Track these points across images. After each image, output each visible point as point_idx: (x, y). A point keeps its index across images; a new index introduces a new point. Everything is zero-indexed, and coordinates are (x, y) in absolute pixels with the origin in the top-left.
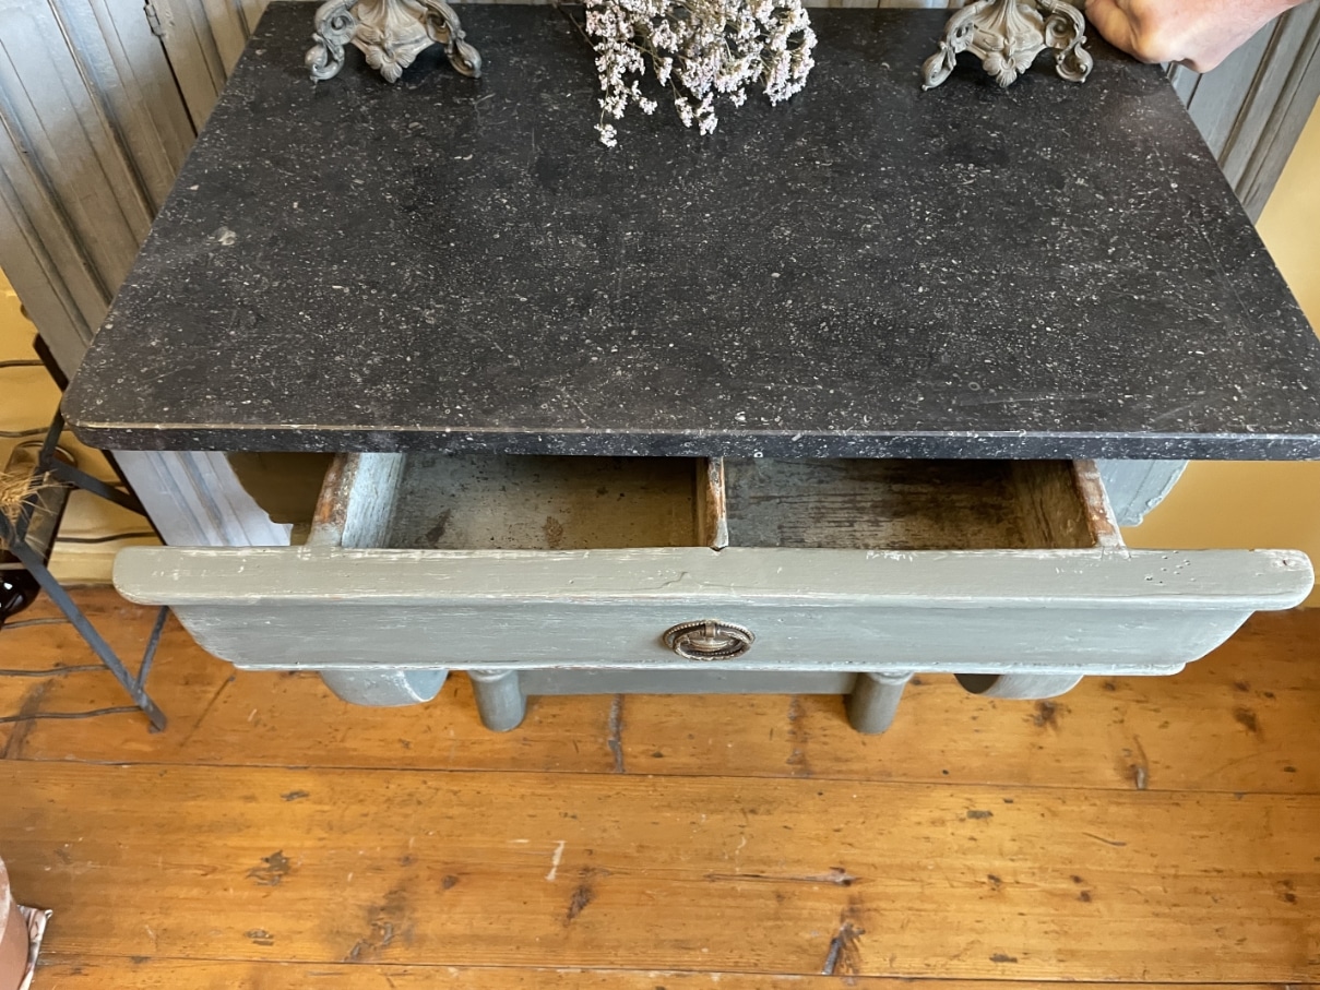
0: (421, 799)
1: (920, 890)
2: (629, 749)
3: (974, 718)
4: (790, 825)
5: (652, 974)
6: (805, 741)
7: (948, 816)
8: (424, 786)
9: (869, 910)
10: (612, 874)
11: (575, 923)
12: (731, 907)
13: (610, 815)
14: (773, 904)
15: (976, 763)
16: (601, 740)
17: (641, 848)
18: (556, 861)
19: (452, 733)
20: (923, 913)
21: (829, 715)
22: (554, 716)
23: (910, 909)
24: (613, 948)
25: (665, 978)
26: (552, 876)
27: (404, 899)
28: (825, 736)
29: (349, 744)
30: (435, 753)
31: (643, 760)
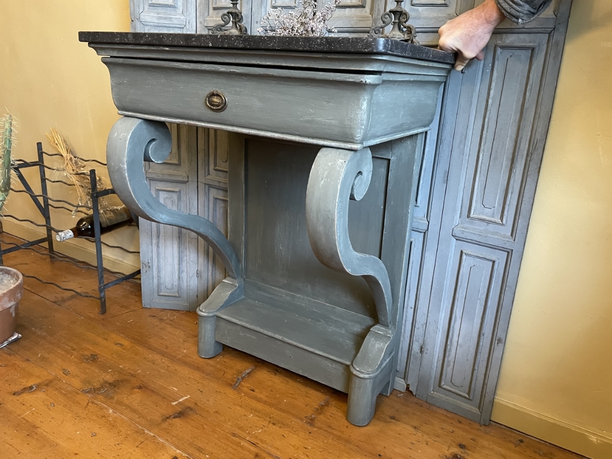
0: (155, 363)
2: (243, 384)
4: (285, 436)
5: (178, 451)
6: (319, 414)
8: (160, 360)
11: (167, 421)
12: (233, 448)
13: (215, 397)
14: (251, 456)
16: (235, 376)
17: (216, 412)
18: (181, 400)
19: (185, 351)
21: (338, 410)
22: (225, 363)
24: (173, 436)
25: (182, 455)
26: (174, 403)
27: (119, 384)
28: (331, 416)
29: (150, 340)
30: (174, 354)
31: (245, 389)
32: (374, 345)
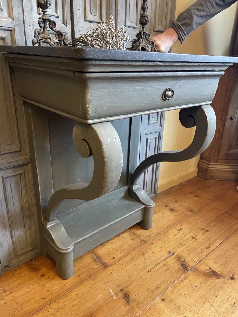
0: (62, 307)
1: (185, 247)
2: (106, 261)
3: (163, 217)
4: (153, 252)
5: (158, 298)
6: (140, 237)
7: (176, 233)
8: (60, 304)
9: (181, 256)
10: (128, 286)
11: (131, 303)
12: (159, 274)
13: (115, 276)
14: (165, 267)
15: (170, 223)
16: (98, 264)
17: (129, 277)
18: (113, 294)
19: (56, 287)
20: (189, 250)
21: (139, 230)
22: (81, 266)
23: (187, 251)
24: (144, 300)
25: (161, 297)
26: (115, 297)
28: (142, 234)
29: (25, 310)
30: (55, 295)
31: (111, 261)
32: (141, 194)
